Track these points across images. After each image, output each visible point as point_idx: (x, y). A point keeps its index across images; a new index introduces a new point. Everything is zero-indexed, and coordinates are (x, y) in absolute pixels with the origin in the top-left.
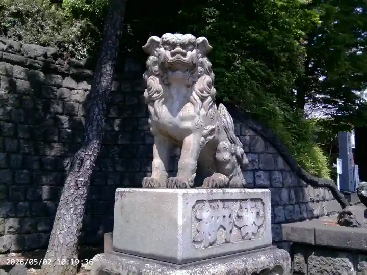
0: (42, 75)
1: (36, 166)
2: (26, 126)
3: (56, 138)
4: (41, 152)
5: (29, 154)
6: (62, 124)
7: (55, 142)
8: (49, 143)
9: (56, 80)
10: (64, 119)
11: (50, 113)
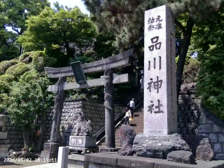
0: (187, 96)
1: (185, 132)
2: (182, 117)
3: (193, 121)
4: (187, 126)
5: (182, 128)
6: (195, 114)
7: (192, 122)
8: (191, 123)
9: (192, 97)
10: (195, 112)
11: (190, 110)
